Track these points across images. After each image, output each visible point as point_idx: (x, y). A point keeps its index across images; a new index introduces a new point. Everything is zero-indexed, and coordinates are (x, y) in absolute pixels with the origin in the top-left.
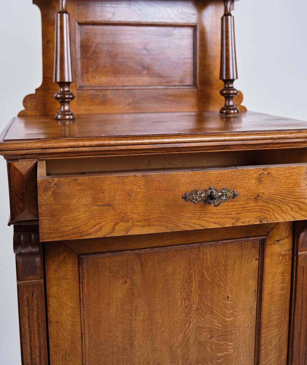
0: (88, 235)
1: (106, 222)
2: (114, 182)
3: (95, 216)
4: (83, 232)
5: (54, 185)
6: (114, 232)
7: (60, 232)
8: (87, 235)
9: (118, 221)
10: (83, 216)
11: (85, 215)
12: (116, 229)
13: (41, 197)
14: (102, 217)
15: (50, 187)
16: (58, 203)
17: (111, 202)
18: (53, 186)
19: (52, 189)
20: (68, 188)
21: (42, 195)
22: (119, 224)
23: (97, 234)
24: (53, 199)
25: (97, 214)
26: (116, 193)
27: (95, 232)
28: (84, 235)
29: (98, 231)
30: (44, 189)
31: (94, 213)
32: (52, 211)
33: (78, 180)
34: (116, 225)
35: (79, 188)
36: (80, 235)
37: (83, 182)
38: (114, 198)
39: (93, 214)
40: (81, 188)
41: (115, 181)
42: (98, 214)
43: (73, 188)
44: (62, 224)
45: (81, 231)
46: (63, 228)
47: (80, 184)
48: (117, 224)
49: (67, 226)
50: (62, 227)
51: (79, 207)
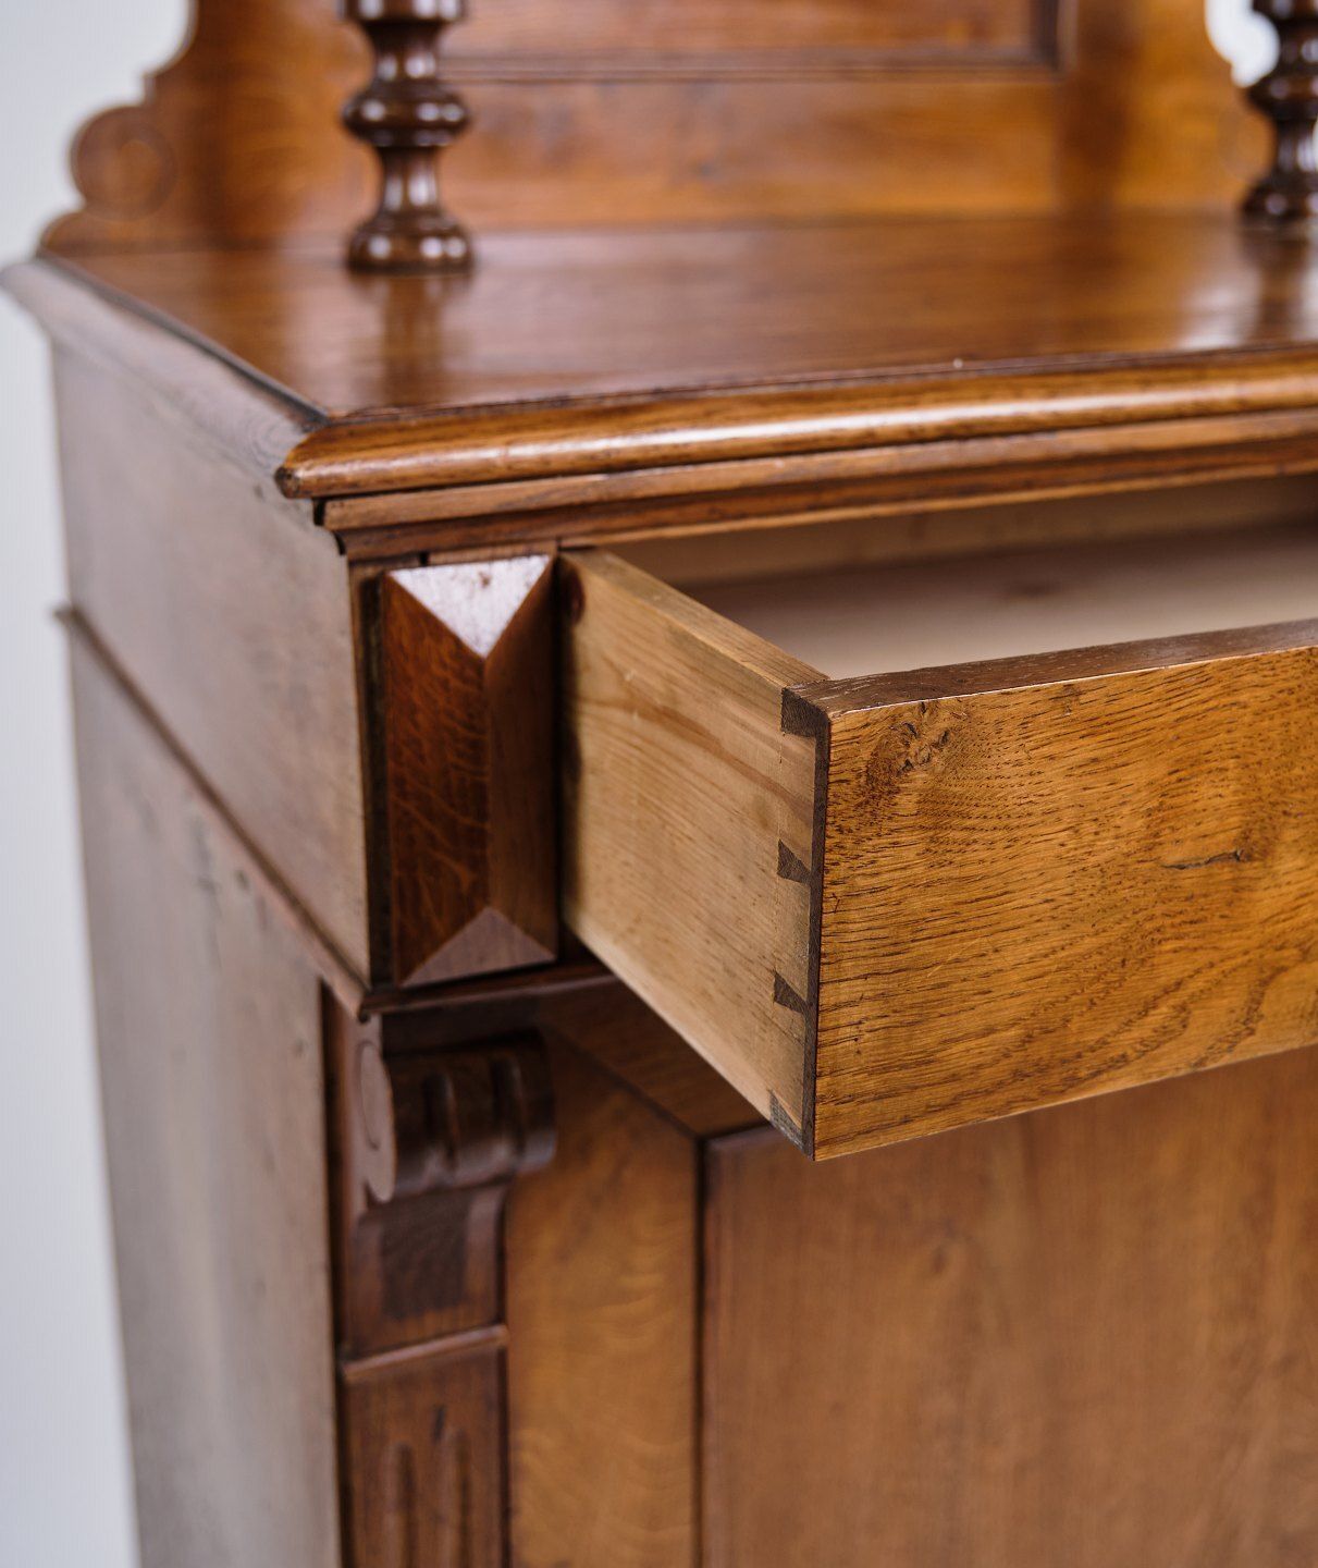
0: (1105, 1076)
1: (1214, 971)
2: (1291, 691)
3: (1158, 936)
4: (1079, 1056)
5: (936, 745)
6: (1252, 1032)
7: (943, 1075)
8: (1099, 1072)
9: (1286, 953)
10: (1089, 943)
11: (1103, 940)
12: (1264, 1009)
13: (849, 844)
14: (1196, 943)
15: (907, 763)
16: (944, 873)
17: (1256, 836)
18: (924, 754)
19: (919, 777)
20: (1019, 764)
21: (853, 824)
22: (1285, 979)
23: (1156, 1059)
24: (921, 847)
25: (1168, 921)
26: (1290, 766)
27: (1147, 1048)
28: (1083, 1073)
29: (1165, 1034)
30: (870, 779)
31: (1152, 918)
32: (906, 935)
33: (1083, 699)
34: (1265, 983)
35: (1087, 749)
36: (1055, 1079)
37: (1115, 707)
38: (1274, 804)
39: (1149, 926)
40: (1092, 755)
41: (1293, 684)
42: (1177, 920)
43: (1052, 758)
44: (963, 1016)
45: (1069, 1054)
46: (961, 1047)
47: (1093, 727)
48: (1272, 977)
49: (990, 1031)
50: (957, 1040)
51: (1069, 890)
